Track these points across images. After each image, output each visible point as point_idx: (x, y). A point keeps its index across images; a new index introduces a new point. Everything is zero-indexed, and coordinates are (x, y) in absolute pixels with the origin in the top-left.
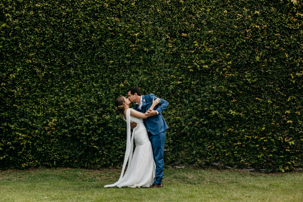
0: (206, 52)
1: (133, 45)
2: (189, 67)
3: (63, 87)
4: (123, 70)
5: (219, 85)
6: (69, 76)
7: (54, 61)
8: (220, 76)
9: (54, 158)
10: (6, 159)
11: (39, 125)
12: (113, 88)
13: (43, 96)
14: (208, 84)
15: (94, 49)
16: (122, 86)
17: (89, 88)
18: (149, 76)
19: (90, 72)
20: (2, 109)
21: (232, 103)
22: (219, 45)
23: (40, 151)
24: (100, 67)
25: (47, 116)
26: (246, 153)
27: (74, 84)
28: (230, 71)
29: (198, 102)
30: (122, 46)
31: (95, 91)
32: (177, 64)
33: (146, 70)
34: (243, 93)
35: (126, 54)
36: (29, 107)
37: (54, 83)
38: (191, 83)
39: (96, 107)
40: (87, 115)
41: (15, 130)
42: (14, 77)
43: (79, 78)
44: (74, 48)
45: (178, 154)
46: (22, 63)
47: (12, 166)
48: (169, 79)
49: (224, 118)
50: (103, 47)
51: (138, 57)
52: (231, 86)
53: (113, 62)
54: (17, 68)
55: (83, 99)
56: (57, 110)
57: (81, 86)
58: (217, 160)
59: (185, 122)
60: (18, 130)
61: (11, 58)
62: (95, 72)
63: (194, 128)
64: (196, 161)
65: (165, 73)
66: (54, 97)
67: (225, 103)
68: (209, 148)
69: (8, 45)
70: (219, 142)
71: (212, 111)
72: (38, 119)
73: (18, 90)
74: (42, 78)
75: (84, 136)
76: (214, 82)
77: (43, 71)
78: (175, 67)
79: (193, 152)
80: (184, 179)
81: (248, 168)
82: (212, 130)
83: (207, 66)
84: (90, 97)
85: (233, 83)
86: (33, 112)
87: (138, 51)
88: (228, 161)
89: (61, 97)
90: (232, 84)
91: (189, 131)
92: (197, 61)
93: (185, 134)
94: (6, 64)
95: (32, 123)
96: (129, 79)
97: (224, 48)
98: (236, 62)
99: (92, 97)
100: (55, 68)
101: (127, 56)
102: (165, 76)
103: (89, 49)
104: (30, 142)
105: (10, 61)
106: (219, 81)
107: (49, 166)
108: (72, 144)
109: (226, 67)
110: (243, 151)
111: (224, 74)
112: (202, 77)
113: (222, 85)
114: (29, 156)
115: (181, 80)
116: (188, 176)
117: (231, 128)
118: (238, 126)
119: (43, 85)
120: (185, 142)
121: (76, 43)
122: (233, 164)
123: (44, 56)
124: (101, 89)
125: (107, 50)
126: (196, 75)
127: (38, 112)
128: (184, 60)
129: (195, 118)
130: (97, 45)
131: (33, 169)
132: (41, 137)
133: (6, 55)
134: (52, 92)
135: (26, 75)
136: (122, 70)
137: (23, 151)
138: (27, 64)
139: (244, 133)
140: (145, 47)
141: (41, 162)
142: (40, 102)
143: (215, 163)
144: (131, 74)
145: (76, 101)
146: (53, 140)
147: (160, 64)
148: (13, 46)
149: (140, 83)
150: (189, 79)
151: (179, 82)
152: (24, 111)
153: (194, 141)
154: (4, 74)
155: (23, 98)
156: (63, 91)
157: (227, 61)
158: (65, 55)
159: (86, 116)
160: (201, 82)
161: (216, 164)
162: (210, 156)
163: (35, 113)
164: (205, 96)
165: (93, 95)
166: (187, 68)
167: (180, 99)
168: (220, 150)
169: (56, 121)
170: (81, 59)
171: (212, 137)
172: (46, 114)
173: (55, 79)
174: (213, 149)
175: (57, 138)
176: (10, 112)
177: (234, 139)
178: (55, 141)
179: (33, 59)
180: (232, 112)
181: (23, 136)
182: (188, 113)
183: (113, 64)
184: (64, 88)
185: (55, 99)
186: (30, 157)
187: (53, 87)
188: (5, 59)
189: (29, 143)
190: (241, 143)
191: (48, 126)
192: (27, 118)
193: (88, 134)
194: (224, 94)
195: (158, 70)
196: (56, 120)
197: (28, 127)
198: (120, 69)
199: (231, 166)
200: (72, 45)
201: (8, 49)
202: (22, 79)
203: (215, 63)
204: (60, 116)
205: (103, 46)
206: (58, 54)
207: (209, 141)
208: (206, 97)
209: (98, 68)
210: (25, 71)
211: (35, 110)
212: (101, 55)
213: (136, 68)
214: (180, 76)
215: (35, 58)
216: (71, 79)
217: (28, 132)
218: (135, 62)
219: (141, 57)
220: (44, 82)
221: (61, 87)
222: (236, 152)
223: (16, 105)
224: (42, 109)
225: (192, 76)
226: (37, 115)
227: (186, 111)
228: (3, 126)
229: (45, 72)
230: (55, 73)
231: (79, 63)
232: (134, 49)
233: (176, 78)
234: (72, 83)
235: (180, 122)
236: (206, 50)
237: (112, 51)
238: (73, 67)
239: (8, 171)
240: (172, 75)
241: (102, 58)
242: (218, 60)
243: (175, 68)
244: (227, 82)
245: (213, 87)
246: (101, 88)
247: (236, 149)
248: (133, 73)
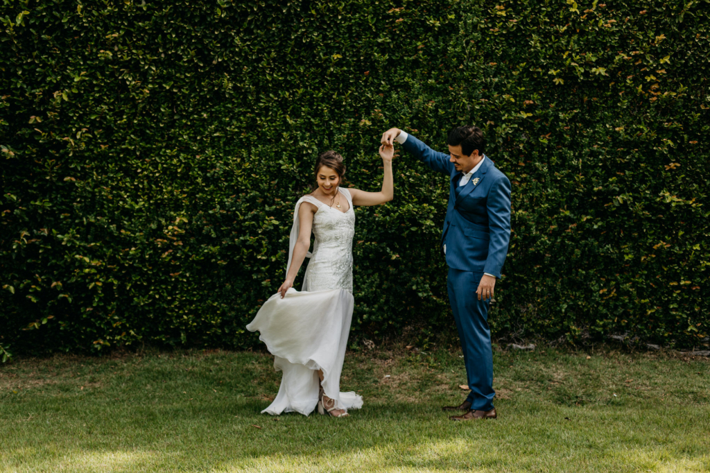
0: (601, 29)
1: (397, 10)
2: (552, 72)
3: (203, 126)
4: (367, 79)
5: (632, 123)
6: (219, 97)
7: (176, 53)
8: (636, 97)
9: (181, 323)
10: (49, 326)
11: (137, 234)
12: (340, 131)
13: (145, 153)
14: (603, 120)
15: (287, 20)
16: (365, 125)
17: (275, 130)
18: (440, 98)
19: (278, 85)
20: (35, 189)
21: (666, 172)
22: (635, 12)
23: (142, 306)
24: (305, 71)
25: (159, 208)
26: (702, 307)
27: (231, 118)
28: (664, 84)
29: (575, 169)
30: (364, 12)
31: (291, 139)
32: (518, 63)
33: (433, 81)
34: (697, 145)
35: (376, 36)
36: (107, 182)
37: (176, 117)
38: (557, 117)
39: (294, 182)
40: (270, 206)
41: (73, 249)
42: (66, 98)
43: (245, 103)
44: (230, 17)
45: (517, 312)
46: (85, 58)
47: (66, 347)
48: (496, 106)
49: (647, 212)
50: (312, 15)
51: (410, 43)
52: (666, 125)
53: (340, 56)
54: (72, 75)
55: (260, 161)
56: (185, 193)
57: (252, 126)
58: (623, 327)
59: (538, 223)
60: (80, 246)
61: (54, 46)
62: (290, 86)
63: (563, 242)
64: (569, 330)
65: (484, 88)
66: (177, 156)
67: (648, 171)
68: (601, 296)
69: (45, 10)
70: (628, 280)
71: (614, 193)
72: (134, 217)
73: (78, 137)
74: (143, 102)
75: (264, 263)
76: (619, 114)
77: (145, 82)
78: (514, 73)
79: (558, 305)
80: (542, 382)
81: (705, 348)
82: (612, 247)
83: (602, 71)
84: (278, 156)
85: (672, 116)
86: (121, 196)
87: (410, 27)
88: (654, 328)
89: (198, 157)
90: (669, 121)
91: (550, 249)
92: (573, 55)
93: (538, 258)
94: (41, 62)
95: (119, 227)
96: (385, 106)
97: (649, 18)
98: (682, 58)
99: (284, 157)
100: (178, 75)
101: (380, 40)
102: (484, 96)
103: (273, 21)
104: (115, 282)
105: (51, 55)
106: (634, 110)
107: (168, 344)
108: (228, 286)
109: (653, 72)
110: (694, 301)
111: (646, 92)
112: (586, 98)
113: (640, 123)
114: (111, 318)
115: (530, 109)
116: (551, 373)
117: (664, 240)
118: (682, 236)
119: (145, 121)
120: (538, 278)
121: (237, 5)
122: (666, 337)
123: (149, 40)
124: (308, 134)
125: (325, 22)
126: (569, 95)
127: (135, 198)
128: (537, 53)
129: (568, 213)
130: (296, 10)
131: (122, 354)
132: (145, 266)
133: (40, 36)
134: (171, 142)
135: (97, 95)
136: (366, 81)
137: (95, 305)
138: (100, 61)
139: (697, 253)
140: (429, 15)
141: (143, 335)
142: (139, 171)
143: (617, 335)
144: (390, 90)
145: (239, 166)
146: (176, 274)
147: (471, 64)
148: (59, 12)
149: (416, 117)
150: (553, 105)
151: (524, 115)
152: (93, 194)
153: (561, 276)
154: (37, 92)
155: (92, 160)
156: (202, 139)
157: (657, 55)
158: (205, 36)
159: (267, 208)
160: (583, 114)
161: (619, 337)
162: (605, 316)
163: (125, 201)
164: (593, 154)
165: (286, 151)
166: (545, 74)
167: (525, 162)
168: (631, 300)
169: (184, 223)
170: (251, 50)
171: (611, 266)
172: (156, 203)
173: (179, 105)
174: (611, 298)
175: (189, 269)
176: (56, 198)
177: (670, 269)
178: (183, 276)
179: (116, 49)
180: (670, 198)
181: (93, 263)
182: (547, 198)
183: (339, 64)
184: (205, 129)
185: (180, 161)
186: (115, 321)
187: (173, 126)
188: (38, 49)
189: (112, 284)
190: (689, 282)
191: (164, 237)
192: (103, 215)
193: (274, 259)
194: (647, 148)
195: (466, 80)
196: (186, 221)
197: (107, 239)
198: (359, 78)
199: (661, 342)
200: (225, 9)
201: (45, 21)
202: (87, 106)
203: (624, 60)
204: (193, 209)
205: (313, 12)
206: (186, 35)
207: (601, 276)
208: (596, 157)
209: (298, 73)
210: (95, 82)
211: (126, 192)
212: (308, 37)
213: (405, 75)
214: (525, 98)
215: (122, 45)
216: (224, 106)
217: (109, 252)
218: (402, 58)
219: (419, 43)
220: (148, 115)
221: (197, 128)
222: (675, 306)
223: (74, 179)
224: (143, 189)
225: (559, 96)
226: (131, 205)
227: (541, 195)
228: (38, 237)
229: (150, 86)
230: (180, 88)
231: (246, 58)
232: (401, 20)
233: (515, 104)
234: (226, 117)
235: (524, 224)
236: (600, 25)
237: (336, 24)
238: (229, 72)
239: (56, 360)
240: (503, 93)
241: (311, 46)
242: (632, 53)
243: (512, 75)
244: (655, 115)
245: (617, 129)
246: (307, 130)
247: (676, 297)
248: (396, 90)
